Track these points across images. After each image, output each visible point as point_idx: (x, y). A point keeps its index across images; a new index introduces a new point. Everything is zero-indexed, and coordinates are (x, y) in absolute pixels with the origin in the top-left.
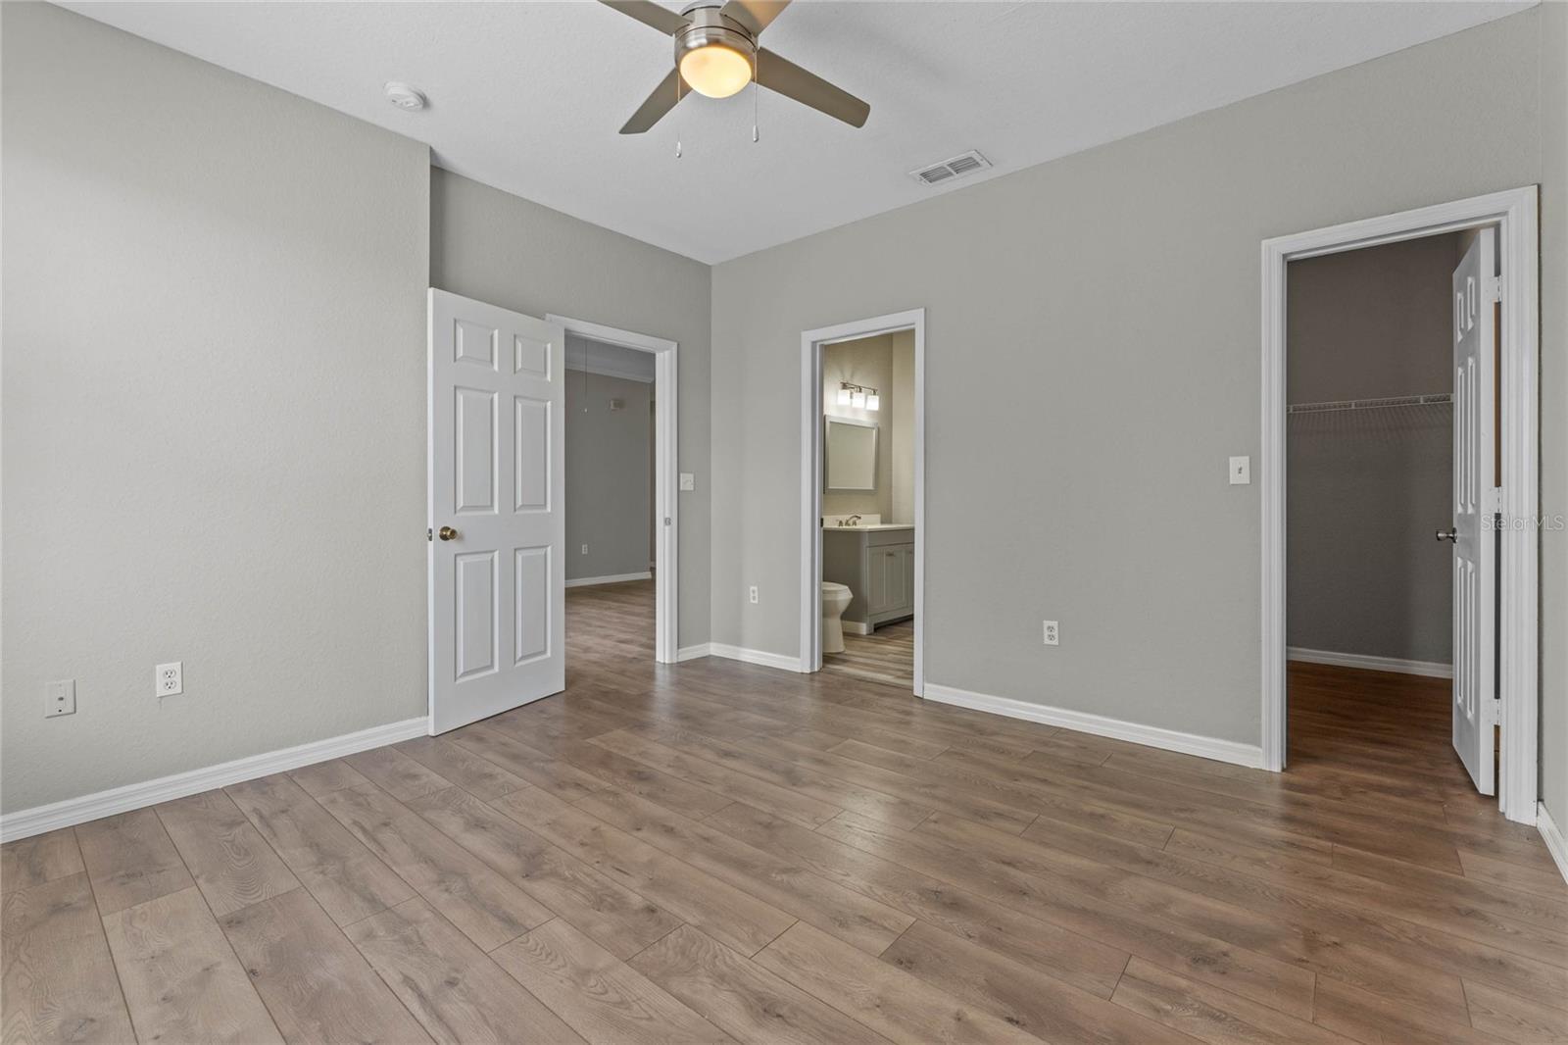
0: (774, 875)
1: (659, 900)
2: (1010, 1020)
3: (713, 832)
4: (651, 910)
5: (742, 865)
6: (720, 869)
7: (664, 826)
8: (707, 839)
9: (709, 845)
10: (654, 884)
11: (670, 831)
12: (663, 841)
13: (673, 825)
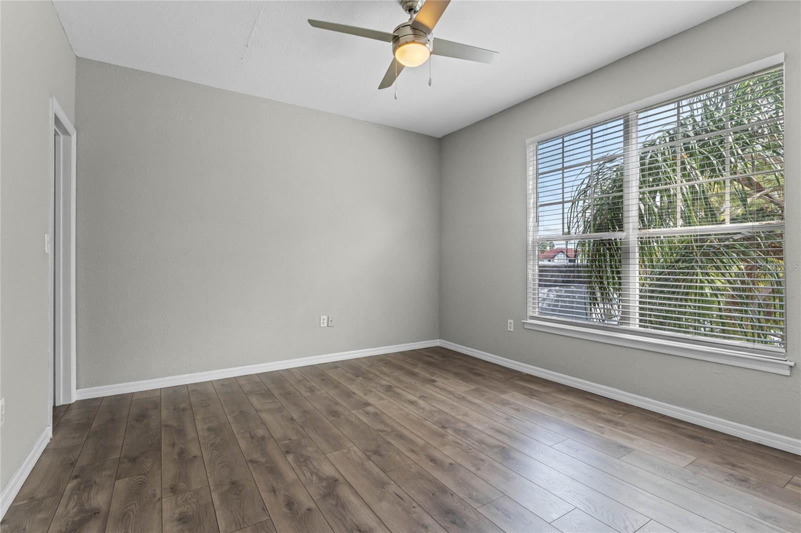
0: (390, 431)
1: (442, 431)
2: (354, 393)
3: (409, 454)
4: (443, 427)
5: (401, 437)
6: (412, 436)
7: (436, 464)
8: (413, 451)
9: (413, 448)
10: (442, 436)
11: (433, 460)
12: (437, 454)
13: (430, 463)
